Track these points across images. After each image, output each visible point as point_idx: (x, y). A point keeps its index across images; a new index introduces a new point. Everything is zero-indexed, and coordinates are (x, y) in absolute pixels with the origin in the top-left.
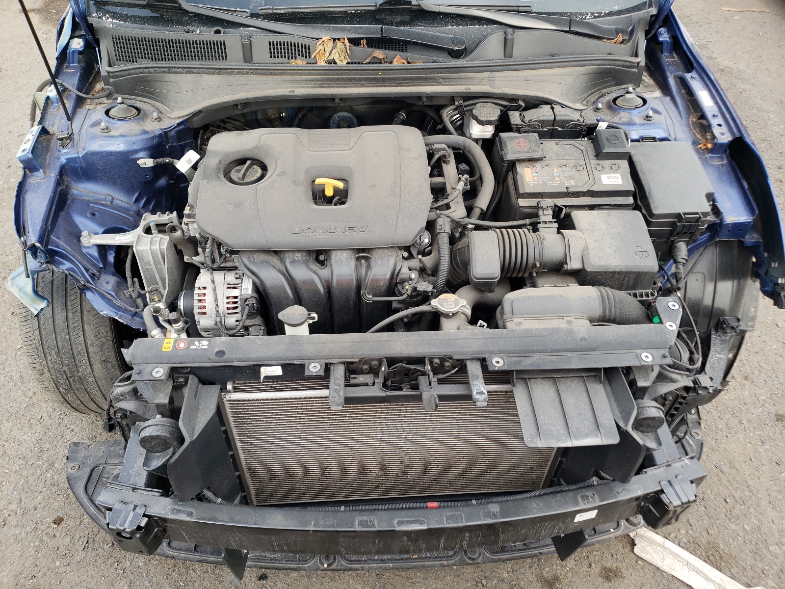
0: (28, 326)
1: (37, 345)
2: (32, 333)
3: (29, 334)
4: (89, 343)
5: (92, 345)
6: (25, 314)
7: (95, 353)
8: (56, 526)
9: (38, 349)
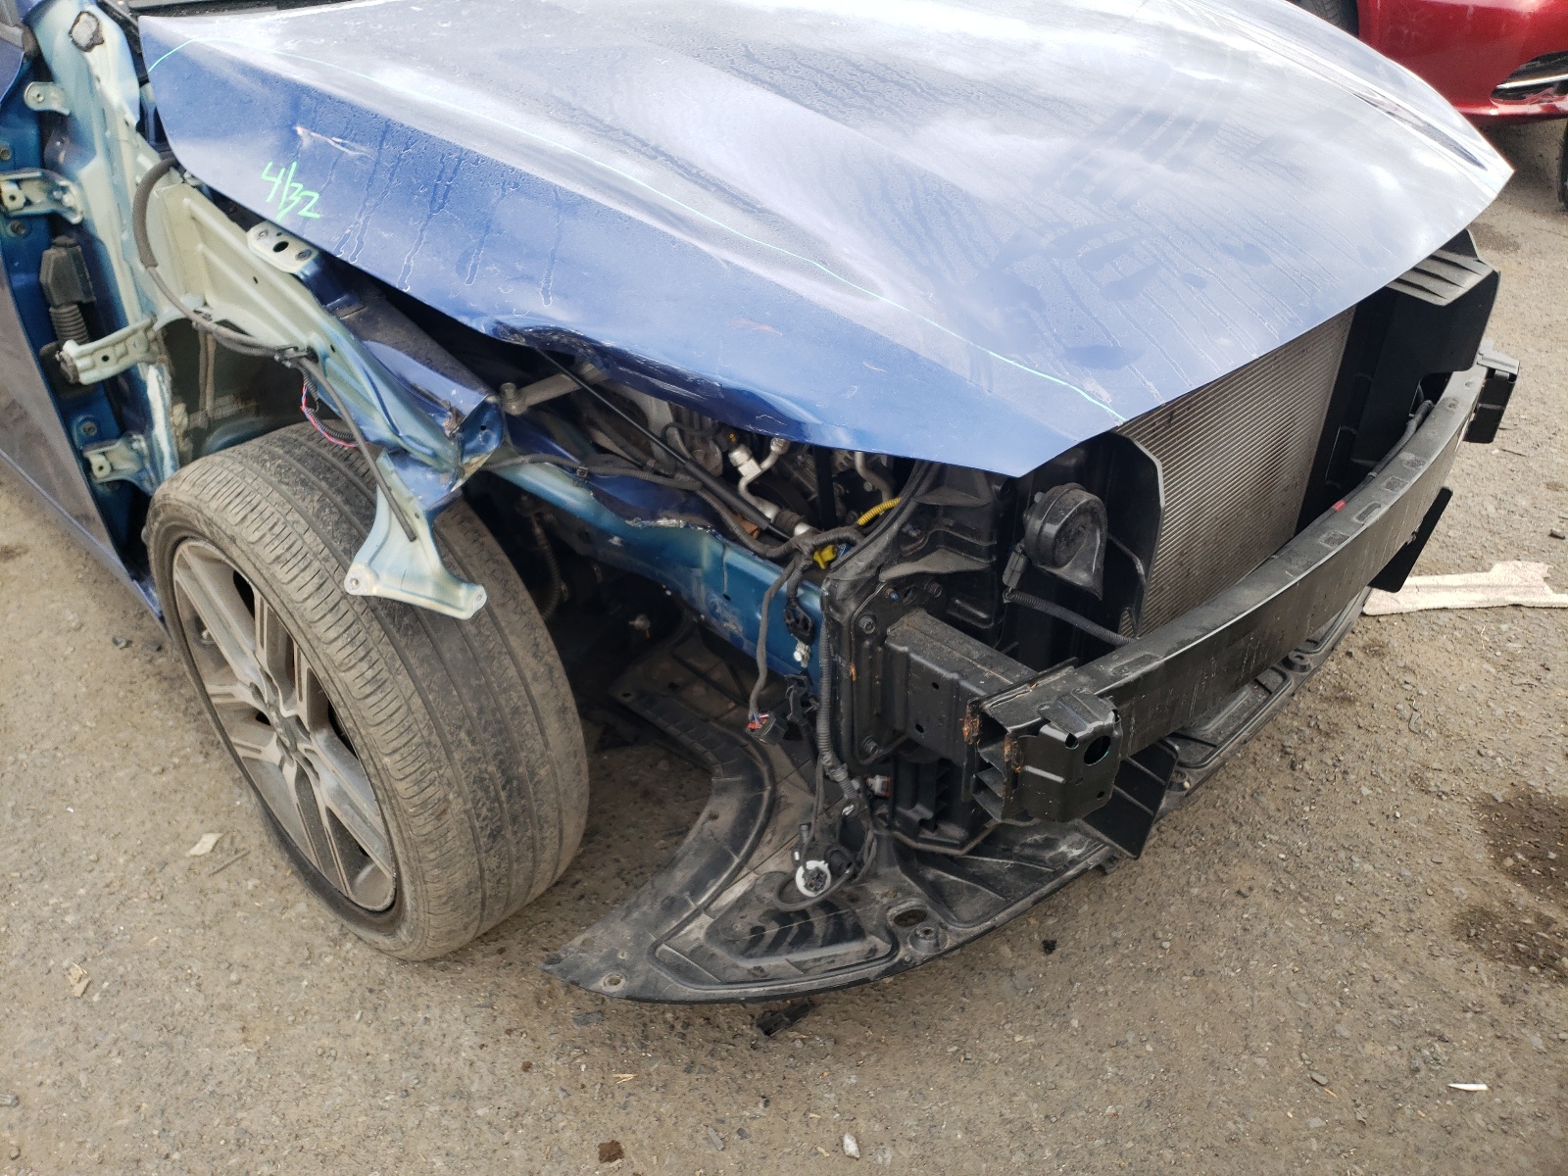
0: (389, 698)
1: (425, 733)
2: (405, 707)
3: (398, 717)
4: (529, 675)
5: (535, 679)
6: (370, 674)
7: (545, 695)
8: (619, 1161)
9: (429, 744)
